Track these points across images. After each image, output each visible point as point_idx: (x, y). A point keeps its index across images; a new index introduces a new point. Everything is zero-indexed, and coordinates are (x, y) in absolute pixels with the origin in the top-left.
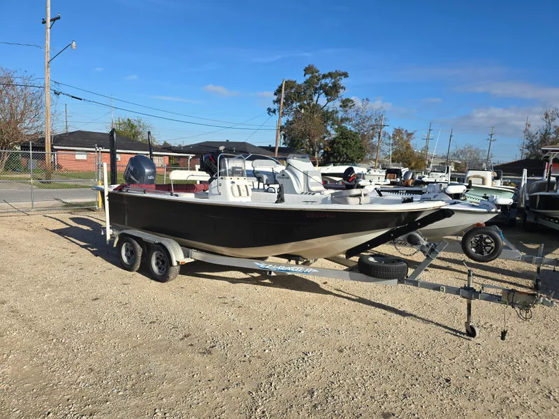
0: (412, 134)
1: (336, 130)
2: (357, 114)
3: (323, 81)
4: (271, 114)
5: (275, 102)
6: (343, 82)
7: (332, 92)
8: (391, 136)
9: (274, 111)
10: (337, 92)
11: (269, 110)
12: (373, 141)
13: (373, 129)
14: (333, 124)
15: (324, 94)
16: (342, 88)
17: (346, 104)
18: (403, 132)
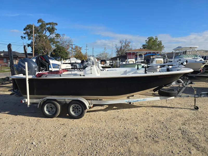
0: (81, 48)
1: (56, 46)
2: (60, 40)
3: (47, 26)
4: (23, 39)
5: (24, 34)
6: (56, 27)
7: (51, 30)
8: (74, 48)
9: (25, 38)
10: (54, 31)
11: (22, 37)
12: (68, 50)
13: (68, 46)
14: (53, 44)
15: (48, 31)
16: (55, 29)
17: (58, 35)
18: (78, 47)
